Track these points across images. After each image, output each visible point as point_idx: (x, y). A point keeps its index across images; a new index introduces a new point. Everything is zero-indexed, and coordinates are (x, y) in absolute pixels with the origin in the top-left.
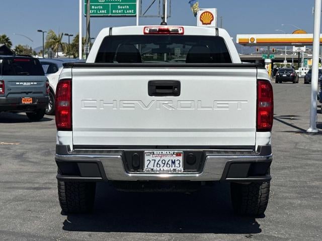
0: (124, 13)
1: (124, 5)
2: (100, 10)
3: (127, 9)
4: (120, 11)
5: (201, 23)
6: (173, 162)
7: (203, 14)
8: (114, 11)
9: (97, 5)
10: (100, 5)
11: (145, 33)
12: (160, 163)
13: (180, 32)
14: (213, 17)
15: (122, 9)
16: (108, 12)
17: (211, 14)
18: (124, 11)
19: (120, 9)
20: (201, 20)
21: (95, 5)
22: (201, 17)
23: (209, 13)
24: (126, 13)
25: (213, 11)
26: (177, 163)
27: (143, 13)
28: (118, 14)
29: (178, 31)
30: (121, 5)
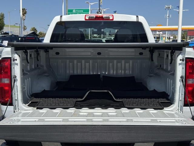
11: (85, 19)
13: (111, 18)
21: (71, 14)
29: (110, 18)
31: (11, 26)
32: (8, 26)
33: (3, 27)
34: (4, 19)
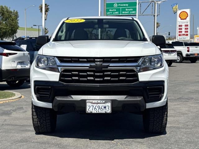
0: (129, 13)
1: (130, 8)
2: (114, 12)
3: (131, 11)
4: (127, 12)
5: (180, 19)
7: (181, 13)
8: (123, 12)
9: (112, 9)
10: (115, 9)
14: (188, 14)
15: (129, 11)
16: (119, 13)
17: (187, 13)
18: (129, 12)
19: (127, 11)
20: (180, 17)
21: (111, 9)
22: (180, 15)
23: (185, 12)
24: (131, 14)
25: (188, 11)
27: (142, 13)
28: (125, 14)
30: (127, 8)
31: (28, 29)
32: (23, 29)
33: (17, 30)
34: (18, 19)
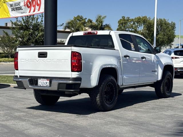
6: (46, 83)
11: (84, 34)
12: (43, 83)
26: (48, 83)
29: (95, 33)
33: (173, 39)
34: (175, 29)
